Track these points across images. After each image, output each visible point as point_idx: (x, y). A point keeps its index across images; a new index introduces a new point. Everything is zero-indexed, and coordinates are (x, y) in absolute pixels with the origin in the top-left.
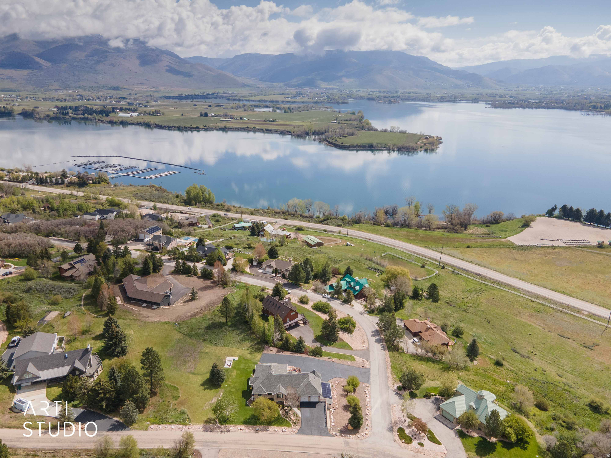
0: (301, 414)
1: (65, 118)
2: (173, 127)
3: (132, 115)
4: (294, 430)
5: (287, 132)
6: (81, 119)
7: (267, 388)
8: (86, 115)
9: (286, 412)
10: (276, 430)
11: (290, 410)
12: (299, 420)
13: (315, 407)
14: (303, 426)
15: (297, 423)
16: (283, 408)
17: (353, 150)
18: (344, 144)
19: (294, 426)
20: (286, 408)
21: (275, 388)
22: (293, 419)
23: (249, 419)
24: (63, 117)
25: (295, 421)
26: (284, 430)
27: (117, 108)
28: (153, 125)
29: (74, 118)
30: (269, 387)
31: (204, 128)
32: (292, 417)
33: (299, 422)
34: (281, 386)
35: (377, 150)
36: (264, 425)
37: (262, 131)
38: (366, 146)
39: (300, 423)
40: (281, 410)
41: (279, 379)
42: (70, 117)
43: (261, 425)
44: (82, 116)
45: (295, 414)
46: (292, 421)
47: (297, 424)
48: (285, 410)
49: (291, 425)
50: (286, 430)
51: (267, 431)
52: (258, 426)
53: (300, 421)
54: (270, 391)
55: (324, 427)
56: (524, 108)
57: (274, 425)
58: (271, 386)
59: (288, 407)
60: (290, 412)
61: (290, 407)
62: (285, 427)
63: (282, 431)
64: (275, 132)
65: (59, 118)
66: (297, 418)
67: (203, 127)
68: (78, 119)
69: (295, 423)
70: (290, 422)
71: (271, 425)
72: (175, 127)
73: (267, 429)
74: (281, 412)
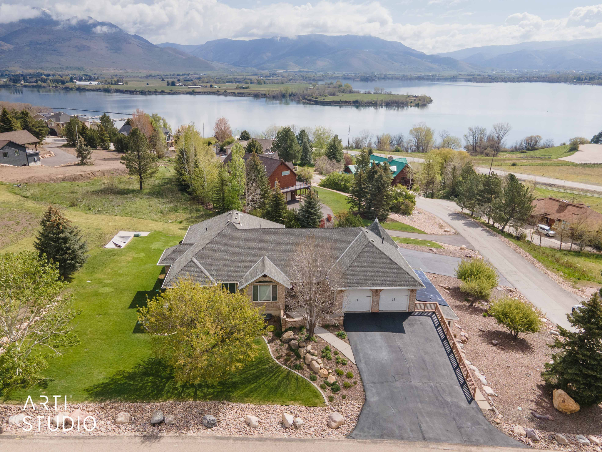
0: (355, 352)
1: (16, 85)
2: (135, 91)
3: (91, 83)
4: (338, 417)
5: (262, 94)
6: (33, 86)
7: (218, 270)
8: (39, 83)
9: (290, 348)
10: (254, 419)
11: (308, 339)
12: (349, 376)
13: (402, 331)
14: (373, 399)
15: (346, 387)
16: (278, 334)
17: (336, 106)
18: (325, 100)
19: (331, 399)
20: (290, 334)
21: (247, 268)
22: (324, 372)
23: (131, 377)
24: (13, 85)
25: (332, 379)
26: (290, 419)
27: (76, 79)
28: (113, 91)
29: (25, 86)
30: (225, 265)
31: (170, 93)
32: (318, 364)
33: (350, 382)
34: (268, 261)
35: (363, 106)
36: (195, 397)
37: (234, 94)
38: (350, 101)
39: (359, 387)
40: (270, 342)
41: (261, 241)
42: (21, 84)
43: (179, 397)
44: (35, 84)
45: (331, 355)
46: (320, 382)
47: (343, 392)
48: (288, 341)
49: (317, 395)
50: (300, 421)
51: (210, 425)
52: (169, 403)
53: (358, 379)
54: (229, 277)
55: (464, 404)
56: (506, 82)
57: (242, 399)
58: (233, 263)
59: (297, 329)
60: (309, 347)
61: (305, 332)
62: (294, 406)
63: (283, 424)
64: (249, 95)
65: (9, 85)
66: (341, 368)
67: (169, 91)
68: (30, 87)
69: (335, 388)
70: (315, 385)
71: (229, 399)
72: (137, 91)
73: (210, 417)
74: (271, 349)
